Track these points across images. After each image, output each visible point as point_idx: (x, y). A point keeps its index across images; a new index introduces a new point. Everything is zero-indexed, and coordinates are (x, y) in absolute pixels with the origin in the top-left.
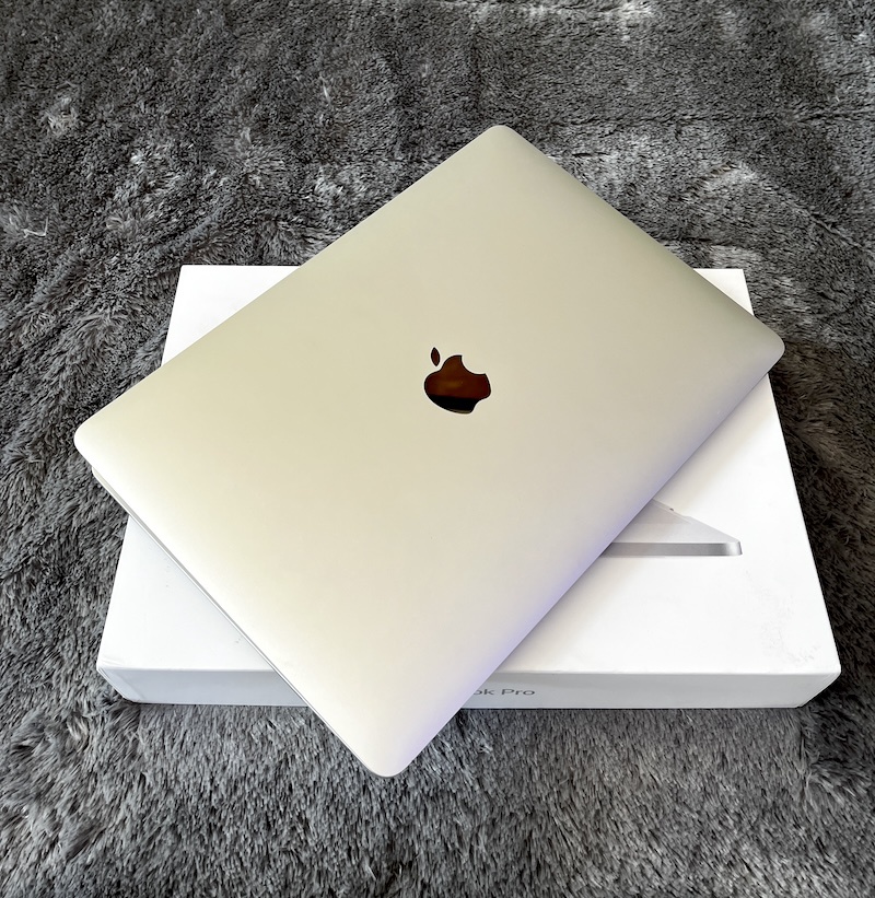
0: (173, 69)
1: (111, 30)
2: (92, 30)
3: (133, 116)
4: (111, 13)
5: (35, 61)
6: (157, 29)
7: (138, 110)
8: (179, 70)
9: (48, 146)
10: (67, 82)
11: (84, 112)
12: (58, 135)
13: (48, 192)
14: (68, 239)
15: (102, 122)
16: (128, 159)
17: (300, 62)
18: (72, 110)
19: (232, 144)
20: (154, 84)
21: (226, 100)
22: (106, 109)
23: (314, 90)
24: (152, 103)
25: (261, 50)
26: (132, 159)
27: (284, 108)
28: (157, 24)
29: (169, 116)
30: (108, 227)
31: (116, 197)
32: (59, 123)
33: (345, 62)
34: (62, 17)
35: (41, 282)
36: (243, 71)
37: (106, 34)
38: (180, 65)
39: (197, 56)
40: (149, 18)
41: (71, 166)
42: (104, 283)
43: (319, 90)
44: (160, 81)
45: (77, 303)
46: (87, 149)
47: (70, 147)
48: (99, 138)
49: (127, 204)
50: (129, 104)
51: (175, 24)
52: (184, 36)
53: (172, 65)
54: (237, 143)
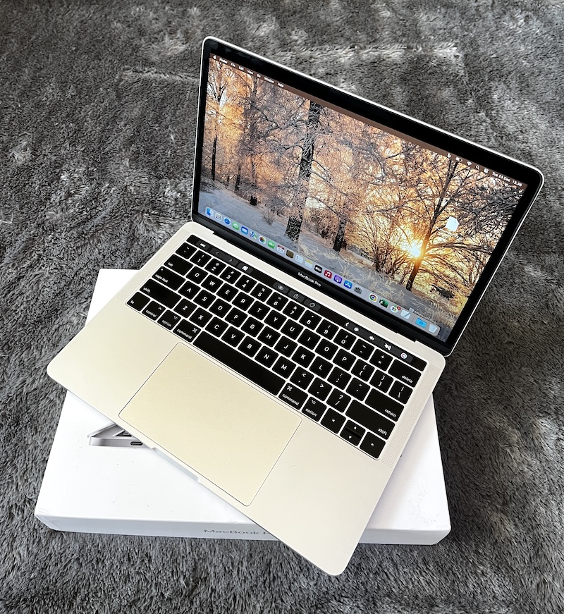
0: (86, 124)
1: (51, 101)
2: (40, 101)
3: (63, 151)
4: (51, 91)
5: (7, 119)
6: (77, 100)
7: (65, 149)
8: (89, 124)
9: (14, 170)
10: (25, 132)
11: (34, 150)
12: (20, 163)
13: (14, 197)
14: (23, 225)
15: (45, 155)
16: (59, 177)
17: (157, 120)
18: (28, 149)
19: (118, 168)
20: (75, 132)
21: (116, 141)
22: (47, 148)
23: (166, 136)
24: (73, 144)
25: (136, 112)
26: (62, 177)
27: (148, 147)
28: (77, 97)
29: (83, 151)
30: (47, 217)
31: (52, 199)
32: (20, 156)
33: (184, 119)
34: (22, 94)
35: (8, 250)
36: (126, 125)
37: (48, 103)
38: (90, 121)
39: (100, 116)
40: (73, 94)
41: (27, 182)
42: (44, 251)
43: (169, 136)
44: (79, 130)
45: (29, 262)
46: (36, 171)
47: (26, 170)
48: (43, 165)
49: (58, 204)
50: (60, 145)
51: (87, 97)
52: (92, 104)
53: (85, 121)
54: (121, 168)
